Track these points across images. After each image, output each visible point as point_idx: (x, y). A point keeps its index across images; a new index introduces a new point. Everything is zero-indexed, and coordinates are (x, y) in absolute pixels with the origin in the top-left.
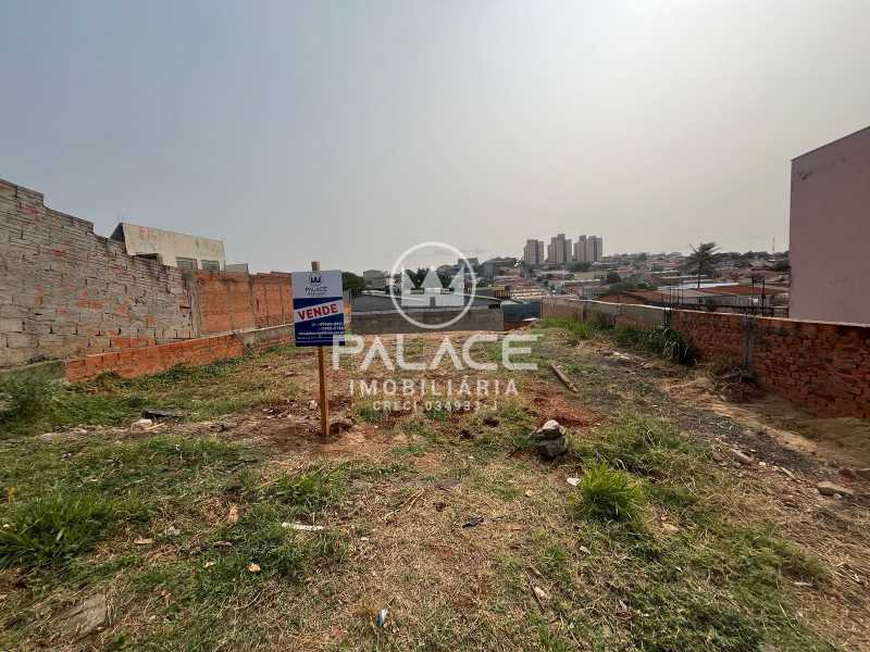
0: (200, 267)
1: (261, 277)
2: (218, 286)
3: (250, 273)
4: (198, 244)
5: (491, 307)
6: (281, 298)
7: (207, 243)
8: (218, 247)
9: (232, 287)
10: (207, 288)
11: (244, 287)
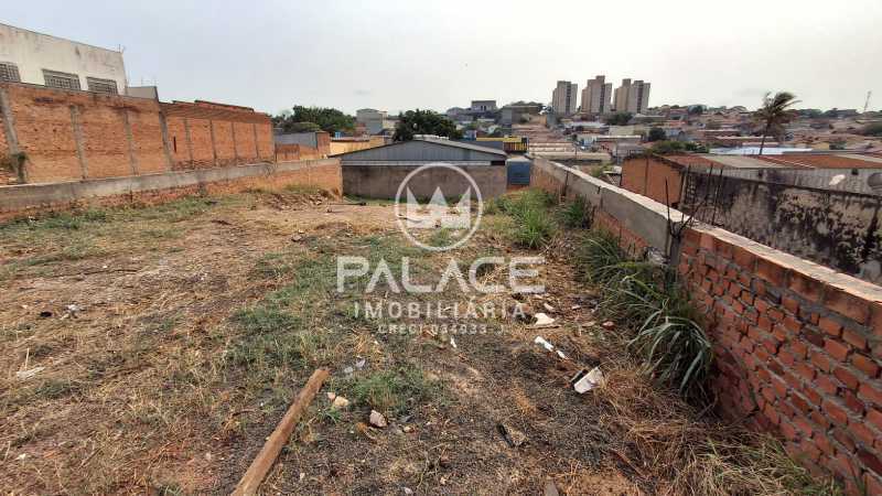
0: (85, 87)
1: (179, 107)
2: (108, 116)
3: (161, 100)
4: (78, 53)
5: (494, 163)
6: (213, 138)
7: (94, 53)
8: (115, 59)
9: (132, 118)
10: (90, 117)
11: (153, 120)
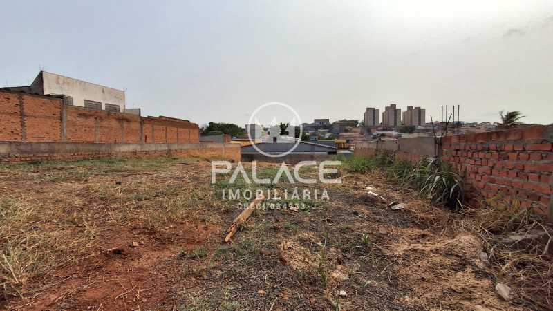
0: (103, 108)
1: (150, 120)
2: (114, 123)
3: (142, 115)
4: (103, 91)
6: (166, 136)
7: (111, 92)
8: (121, 95)
9: (125, 125)
10: (104, 124)
11: (136, 126)
